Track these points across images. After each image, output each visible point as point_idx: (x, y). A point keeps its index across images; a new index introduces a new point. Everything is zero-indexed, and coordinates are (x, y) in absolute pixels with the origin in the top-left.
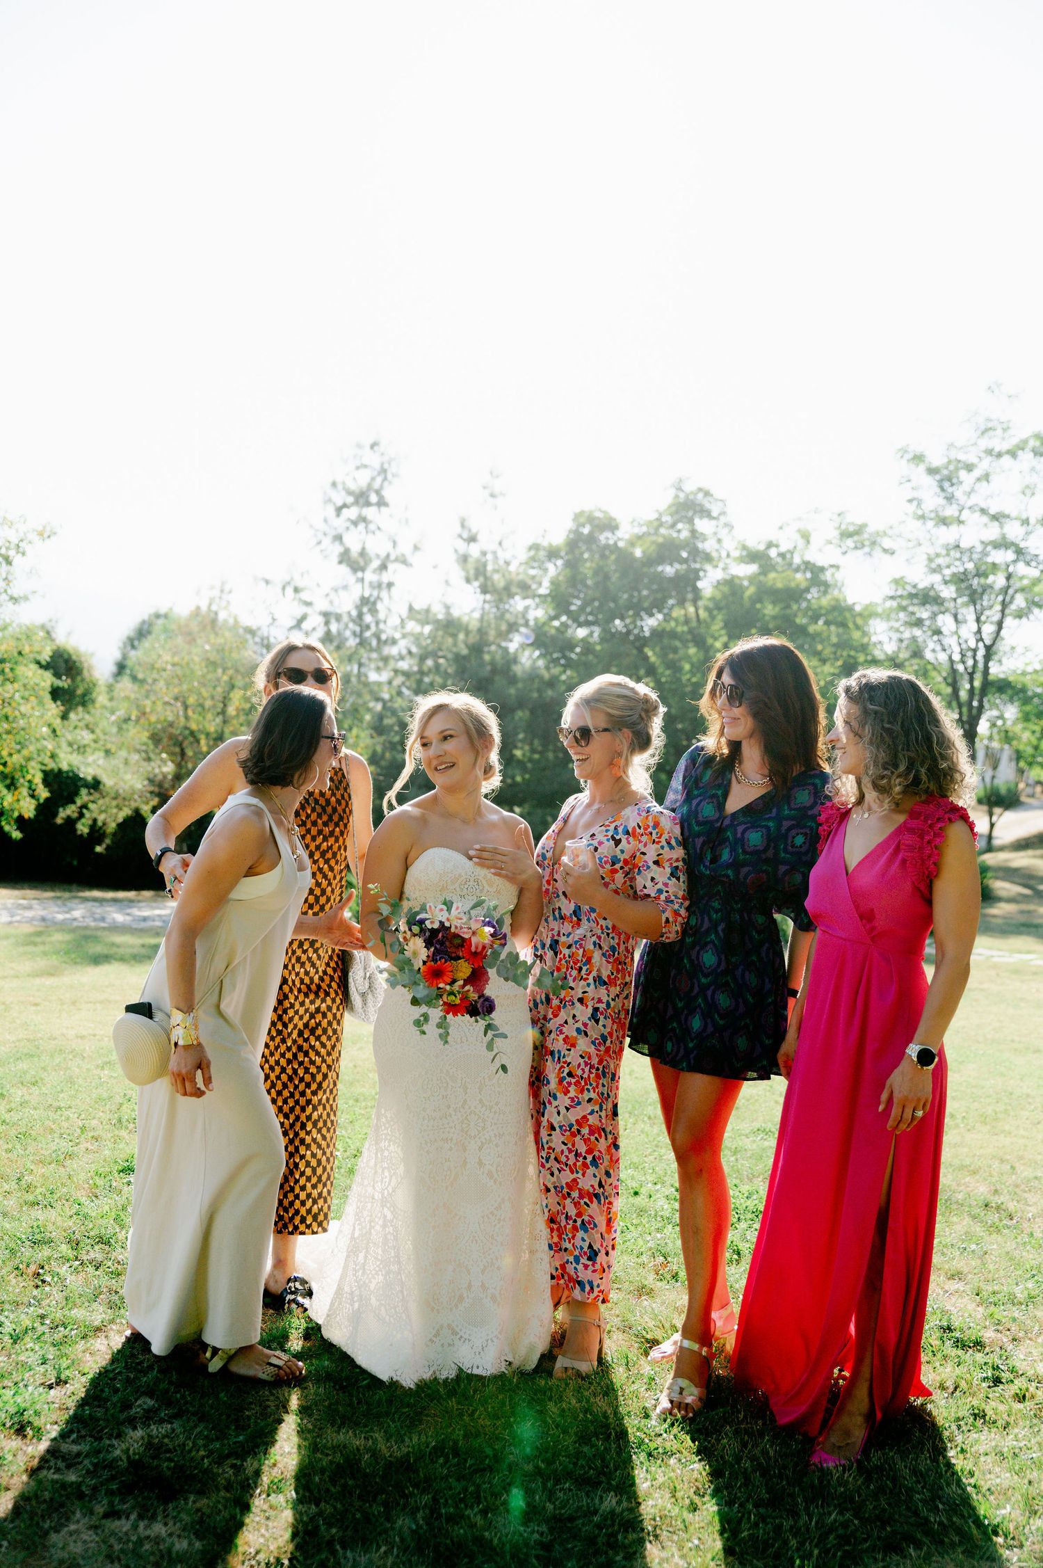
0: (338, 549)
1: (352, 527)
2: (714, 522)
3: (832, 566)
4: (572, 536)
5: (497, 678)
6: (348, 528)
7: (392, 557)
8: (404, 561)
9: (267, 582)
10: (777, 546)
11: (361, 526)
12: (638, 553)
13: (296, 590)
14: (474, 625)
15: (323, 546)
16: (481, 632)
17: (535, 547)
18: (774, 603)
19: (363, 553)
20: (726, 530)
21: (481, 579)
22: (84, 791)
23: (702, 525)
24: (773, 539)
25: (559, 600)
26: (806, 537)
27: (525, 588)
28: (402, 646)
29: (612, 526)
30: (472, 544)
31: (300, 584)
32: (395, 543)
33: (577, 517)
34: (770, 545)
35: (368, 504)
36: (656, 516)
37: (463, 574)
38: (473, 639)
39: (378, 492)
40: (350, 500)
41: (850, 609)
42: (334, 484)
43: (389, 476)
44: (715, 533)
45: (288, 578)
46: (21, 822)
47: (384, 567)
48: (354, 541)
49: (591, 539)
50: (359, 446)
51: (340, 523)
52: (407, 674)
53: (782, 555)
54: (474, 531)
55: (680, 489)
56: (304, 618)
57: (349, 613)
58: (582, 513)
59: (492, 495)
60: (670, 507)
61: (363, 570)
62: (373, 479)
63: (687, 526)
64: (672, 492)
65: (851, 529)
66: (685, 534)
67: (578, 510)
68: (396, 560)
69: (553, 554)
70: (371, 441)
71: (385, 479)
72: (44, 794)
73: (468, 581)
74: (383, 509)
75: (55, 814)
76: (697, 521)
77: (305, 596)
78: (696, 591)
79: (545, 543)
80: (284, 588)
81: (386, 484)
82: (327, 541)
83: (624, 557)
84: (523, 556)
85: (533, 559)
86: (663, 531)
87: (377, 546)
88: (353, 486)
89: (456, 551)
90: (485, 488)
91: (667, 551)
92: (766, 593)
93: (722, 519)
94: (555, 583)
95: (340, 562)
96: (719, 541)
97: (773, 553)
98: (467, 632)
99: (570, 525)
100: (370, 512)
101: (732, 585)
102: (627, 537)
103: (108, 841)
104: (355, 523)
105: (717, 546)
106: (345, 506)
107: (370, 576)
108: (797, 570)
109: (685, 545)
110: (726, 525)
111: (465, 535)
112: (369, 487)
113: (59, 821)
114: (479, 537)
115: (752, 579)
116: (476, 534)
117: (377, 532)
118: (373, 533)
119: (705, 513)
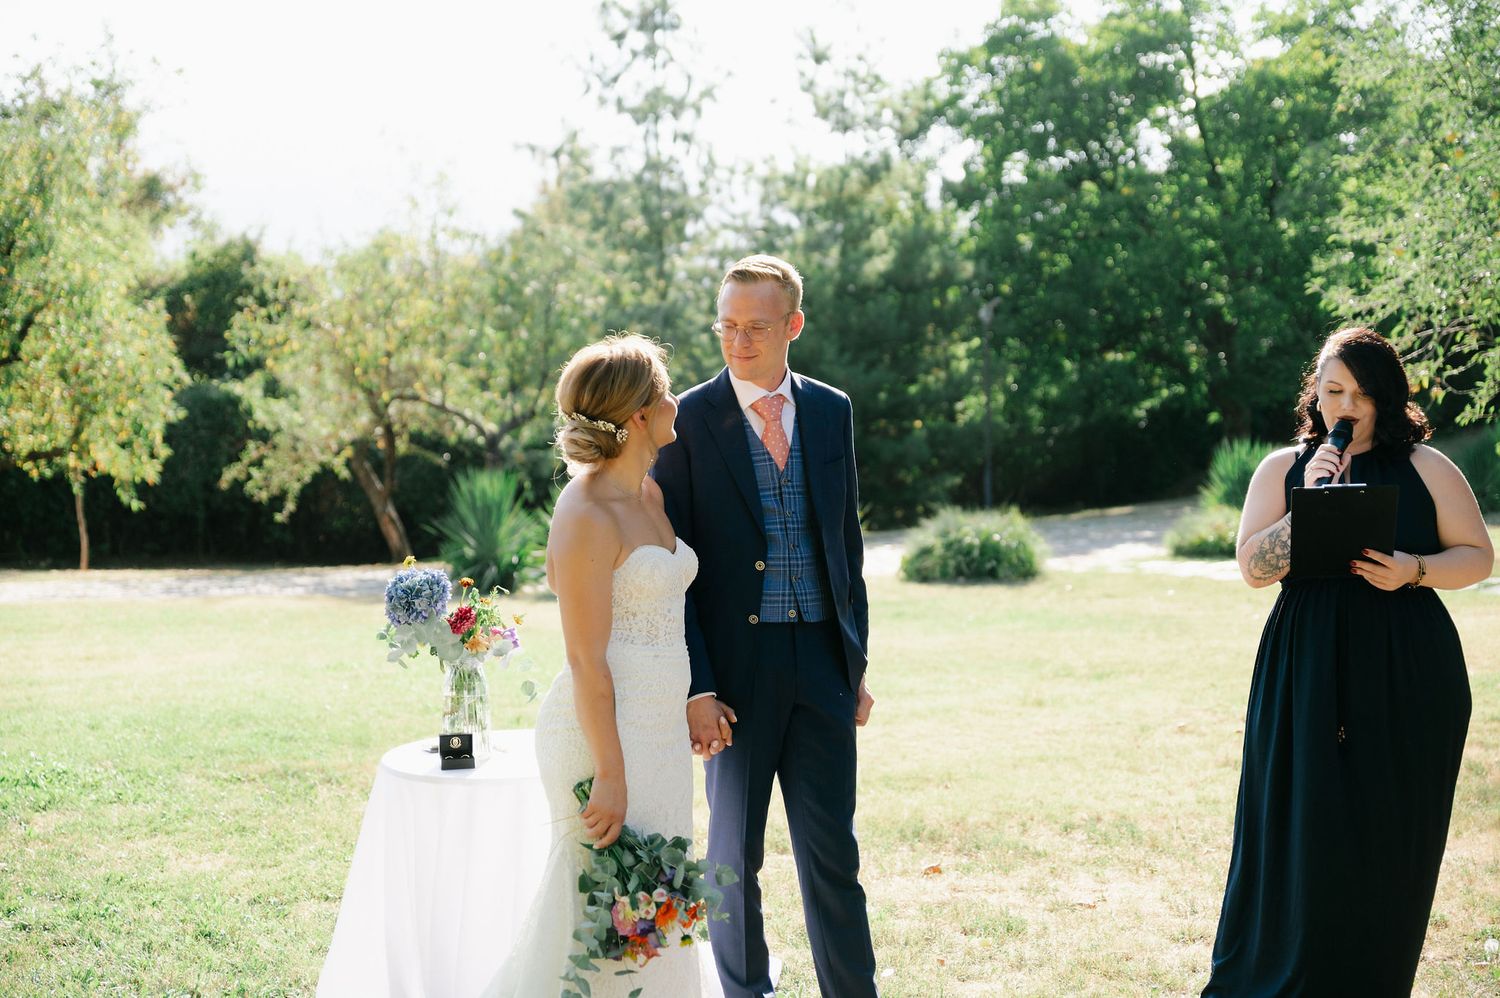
1: (638, 62)
4: (993, 31)
6: (630, 64)
8: (697, 108)
9: (533, 149)
10: (1312, 7)
11: (649, 58)
17: (952, 55)
19: (653, 96)
22: (251, 445)
30: (825, 63)
32: (689, 83)
35: (657, 27)
37: (812, 108)
42: (604, 5)
46: (142, 489)
51: (613, 57)
54: (824, 45)
57: (639, 179)
61: (653, 118)
69: (965, 60)
72: (164, 452)
73: (820, 116)
74: (676, 32)
75: (219, 476)
77: (586, 161)
79: (962, 48)
82: (596, 85)
85: (946, 70)
87: (675, 88)
89: (802, 74)
95: (618, 113)
100: (659, 34)
103: (290, 506)
104: (641, 55)
106: (626, 33)
107: (667, 125)
111: (810, 53)
113: (225, 482)
114: (832, 53)
116: (828, 48)
117: (670, 66)
118: (664, 65)
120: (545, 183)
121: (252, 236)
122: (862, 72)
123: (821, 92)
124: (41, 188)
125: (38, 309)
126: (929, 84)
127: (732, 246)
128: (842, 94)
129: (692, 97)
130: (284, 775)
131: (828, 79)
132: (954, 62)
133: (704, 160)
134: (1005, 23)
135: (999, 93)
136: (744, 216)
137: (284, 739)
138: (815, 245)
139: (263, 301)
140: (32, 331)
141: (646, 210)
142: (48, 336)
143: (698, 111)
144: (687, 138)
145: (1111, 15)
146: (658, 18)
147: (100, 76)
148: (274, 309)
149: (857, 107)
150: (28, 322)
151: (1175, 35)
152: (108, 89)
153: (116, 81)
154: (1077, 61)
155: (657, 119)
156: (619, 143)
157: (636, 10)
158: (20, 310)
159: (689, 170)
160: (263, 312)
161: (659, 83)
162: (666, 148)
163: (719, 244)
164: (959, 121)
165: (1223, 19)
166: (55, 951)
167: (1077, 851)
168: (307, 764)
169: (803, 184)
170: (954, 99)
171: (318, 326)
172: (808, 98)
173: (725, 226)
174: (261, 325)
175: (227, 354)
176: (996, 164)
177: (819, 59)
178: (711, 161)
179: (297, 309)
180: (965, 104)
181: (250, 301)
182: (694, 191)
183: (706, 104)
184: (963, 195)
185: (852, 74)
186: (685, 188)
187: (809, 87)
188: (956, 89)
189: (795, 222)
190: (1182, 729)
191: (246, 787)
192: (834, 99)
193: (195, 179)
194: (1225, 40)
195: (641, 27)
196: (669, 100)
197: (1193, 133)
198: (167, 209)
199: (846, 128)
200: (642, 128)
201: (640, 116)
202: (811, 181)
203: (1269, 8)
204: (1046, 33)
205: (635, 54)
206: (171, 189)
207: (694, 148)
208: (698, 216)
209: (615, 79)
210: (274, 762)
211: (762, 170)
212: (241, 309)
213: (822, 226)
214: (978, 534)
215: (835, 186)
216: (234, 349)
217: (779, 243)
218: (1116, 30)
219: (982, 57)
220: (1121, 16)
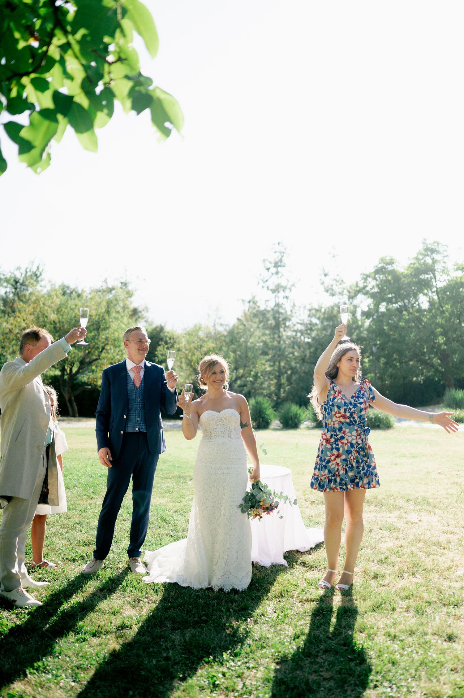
0: (267, 285)
2: (441, 255)
4: (376, 268)
6: (271, 277)
9: (242, 300)
11: (276, 275)
17: (364, 275)
19: (277, 286)
20: (446, 258)
21: (331, 290)
23: (436, 256)
29: (391, 262)
30: (327, 277)
32: (287, 281)
33: (380, 260)
36: (416, 255)
37: (323, 289)
39: (281, 261)
40: (271, 265)
42: (264, 260)
43: (285, 255)
44: (442, 259)
47: (285, 290)
48: (273, 282)
49: (384, 269)
51: (266, 275)
55: (425, 243)
57: (272, 309)
58: (381, 258)
60: (420, 251)
62: (278, 257)
63: (430, 258)
66: (429, 262)
69: (368, 276)
70: (279, 242)
71: (283, 256)
73: (326, 292)
74: (284, 268)
76: (434, 256)
77: (258, 304)
78: (430, 285)
79: (368, 273)
81: (283, 259)
82: (261, 282)
86: (418, 262)
87: (284, 284)
89: (321, 280)
93: (445, 253)
95: (268, 290)
99: (376, 264)
100: (279, 268)
106: (270, 268)
107: (281, 294)
110: (447, 256)
114: (329, 274)
116: (328, 272)
118: (281, 277)
119: (438, 252)
120: (245, 310)
121: (163, 325)
122: (338, 278)
123: (326, 285)
124: (108, 312)
125: (105, 345)
126: (357, 283)
127: (300, 329)
128: (332, 286)
129: (289, 286)
130: (179, 477)
131: (328, 281)
132: (365, 276)
133: (292, 304)
134: (380, 266)
135: (378, 285)
136: (303, 320)
137: (178, 467)
138: (324, 329)
139: (166, 343)
140: (104, 351)
141: (274, 318)
142: (108, 353)
143: (290, 290)
144: (287, 297)
145: (411, 264)
146: (279, 264)
147: (123, 281)
148: (169, 345)
149: (337, 289)
150: (103, 348)
151: (430, 269)
152: (125, 284)
153: (127, 282)
154: (401, 277)
155: (279, 292)
156: (267, 299)
157: (273, 261)
158: (101, 345)
159: (287, 307)
160: (166, 346)
161: (279, 283)
162: (281, 300)
163: (296, 328)
164: (366, 293)
165: (444, 265)
166: (123, 522)
167: (412, 507)
168: (185, 475)
169: (320, 311)
170: (365, 287)
171: (181, 351)
172: (322, 286)
173: (298, 323)
174: (165, 349)
175: (156, 358)
176: (377, 305)
177: (326, 275)
178: (294, 305)
179: (176, 346)
180: (367, 289)
181: (163, 343)
182: (289, 313)
183: (293, 288)
184: (367, 315)
185: (336, 280)
186: (286, 312)
187: (323, 283)
188: (365, 284)
189: (318, 322)
190: (439, 473)
191: (169, 480)
192: (330, 287)
193: (146, 309)
194: (444, 271)
195: (275, 267)
196: (282, 287)
197: (436, 297)
198: (139, 317)
199: (333, 295)
200: (274, 294)
201: (273, 291)
202: (323, 310)
203: (458, 262)
204: (392, 269)
205: (272, 274)
206: (140, 312)
207: (289, 301)
208: (290, 320)
209: (267, 281)
210: (176, 473)
211: (309, 307)
212: (159, 345)
213: (325, 323)
214: (374, 414)
215: (330, 312)
216: (158, 357)
217: (313, 328)
218: (412, 268)
219: (373, 275)
220: (414, 264)
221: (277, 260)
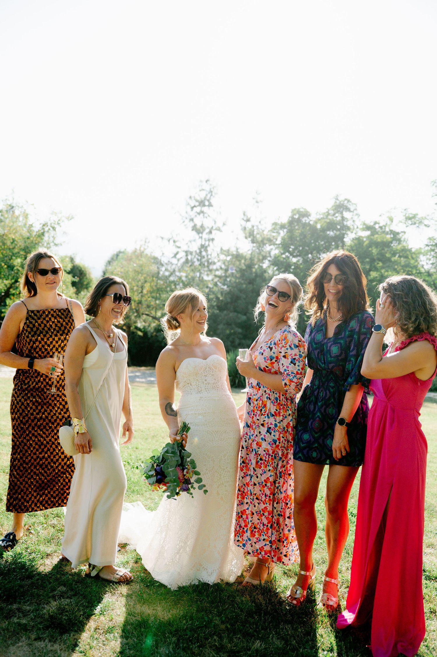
0: (192, 224)
1: (198, 216)
2: (351, 213)
3: (402, 232)
4: (290, 219)
5: (258, 279)
6: (196, 216)
7: (214, 228)
8: (219, 229)
9: (162, 238)
10: (379, 223)
11: (202, 215)
12: (319, 226)
13: (174, 242)
14: (248, 256)
15: (185, 223)
16: (251, 259)
17: (275, 224)
18: (377, 247)
19: (202, 226)
20: (356, 217)
21: (252, 237)
23: (346, 214)
24: (377, 220)
25: (285, 247)
26: (391, 220)
27: (270, 241)
28: (218, 265)
29: (307, 214)
30: (248, 222)
31: (176, 239)
32: (215, 222)
33: (293, 211)
34: (376, 223)
35: (204, 206)
36: (327, 210)
37: (244, 235)
38: (247, 263)
39: (208, 201)
40: (197, 204)
41: (410, 250)
42: (190, 197)
43: (213, 194)
44: (352, 218)
45: (170, 237)
47: (210, 232)
48: (198, 221)
49: (299, 221)
50: (201, 181)
51: (192, 214)
52: (220, 277)
53: (381, 227)
54: (249, 217)
55: (337, 199)
56: (177, 253)
57: (196, 251)
58: (295, 209)
59: (257, 202)
60: (332, 207)
61: (202, 233)
62: (207, 195)
63: (340, 215)
64: (334, 200)
65: (411, 216)
66: (339, 218)
67: (293, 208)
68: (216, 229)
69: (282, 227)
70: (206, 179)
71: (212, 195)
73: (246, 238)
74: (211, 208)
76: (344, 213)
77: (178, 244)
78: (343, 242)
79: (279, 222)
80: (169, 241)
81: (212, 197)
82: (187, 221)
83: (313, 228)
84: (270, 227)
85: (274, 229)
86: (330, 217)
87: (208, 223)
88: (198, 198)
89: (241, 225)
90: (254, 199)
91: (331, 226)
92: (373, 243)
93: (355, 212)
94: (283, 239)
95: (193, 230)
96: (354, 221)
97: (377, 226)
98: (246, 260)
99: (290, 214)
100: (205, 209)
101: (359, 241)
102: (314, 219)
104: (199, 214)
105: (352, 223)
106: (195, 206)
107: (205, 235)
108: (387, 233)
109: (339, 223)
110: (357, 214)
111: (245, 219)
112: (205, 198)
114: (251, 219)
115: (368, 237)
116: (250, 218)
117: (208, 217)
118: (206, 218)
119: (348, 209)
123: (247, 230)
131: (249, 227)
144: (212, 240)
161: (204, 223)
162: (207, 242)
172: (242, 231)
187: (245, 229)
195: (199, 206)
196: (207, 228)
200: (199, 236)
201: (199, 232)
204: (307, 221)
207: (214, 244)
209: (192, 220)
219: (286, 226)
221: (203, 199)
